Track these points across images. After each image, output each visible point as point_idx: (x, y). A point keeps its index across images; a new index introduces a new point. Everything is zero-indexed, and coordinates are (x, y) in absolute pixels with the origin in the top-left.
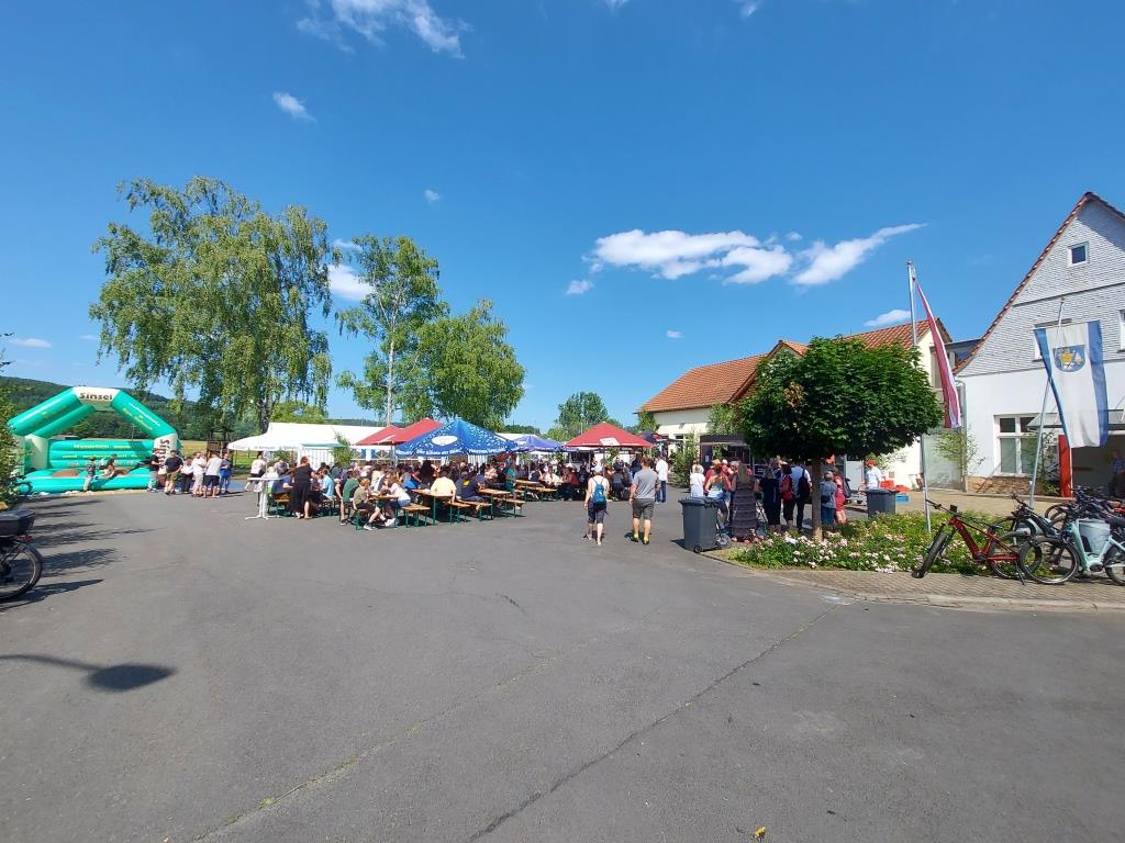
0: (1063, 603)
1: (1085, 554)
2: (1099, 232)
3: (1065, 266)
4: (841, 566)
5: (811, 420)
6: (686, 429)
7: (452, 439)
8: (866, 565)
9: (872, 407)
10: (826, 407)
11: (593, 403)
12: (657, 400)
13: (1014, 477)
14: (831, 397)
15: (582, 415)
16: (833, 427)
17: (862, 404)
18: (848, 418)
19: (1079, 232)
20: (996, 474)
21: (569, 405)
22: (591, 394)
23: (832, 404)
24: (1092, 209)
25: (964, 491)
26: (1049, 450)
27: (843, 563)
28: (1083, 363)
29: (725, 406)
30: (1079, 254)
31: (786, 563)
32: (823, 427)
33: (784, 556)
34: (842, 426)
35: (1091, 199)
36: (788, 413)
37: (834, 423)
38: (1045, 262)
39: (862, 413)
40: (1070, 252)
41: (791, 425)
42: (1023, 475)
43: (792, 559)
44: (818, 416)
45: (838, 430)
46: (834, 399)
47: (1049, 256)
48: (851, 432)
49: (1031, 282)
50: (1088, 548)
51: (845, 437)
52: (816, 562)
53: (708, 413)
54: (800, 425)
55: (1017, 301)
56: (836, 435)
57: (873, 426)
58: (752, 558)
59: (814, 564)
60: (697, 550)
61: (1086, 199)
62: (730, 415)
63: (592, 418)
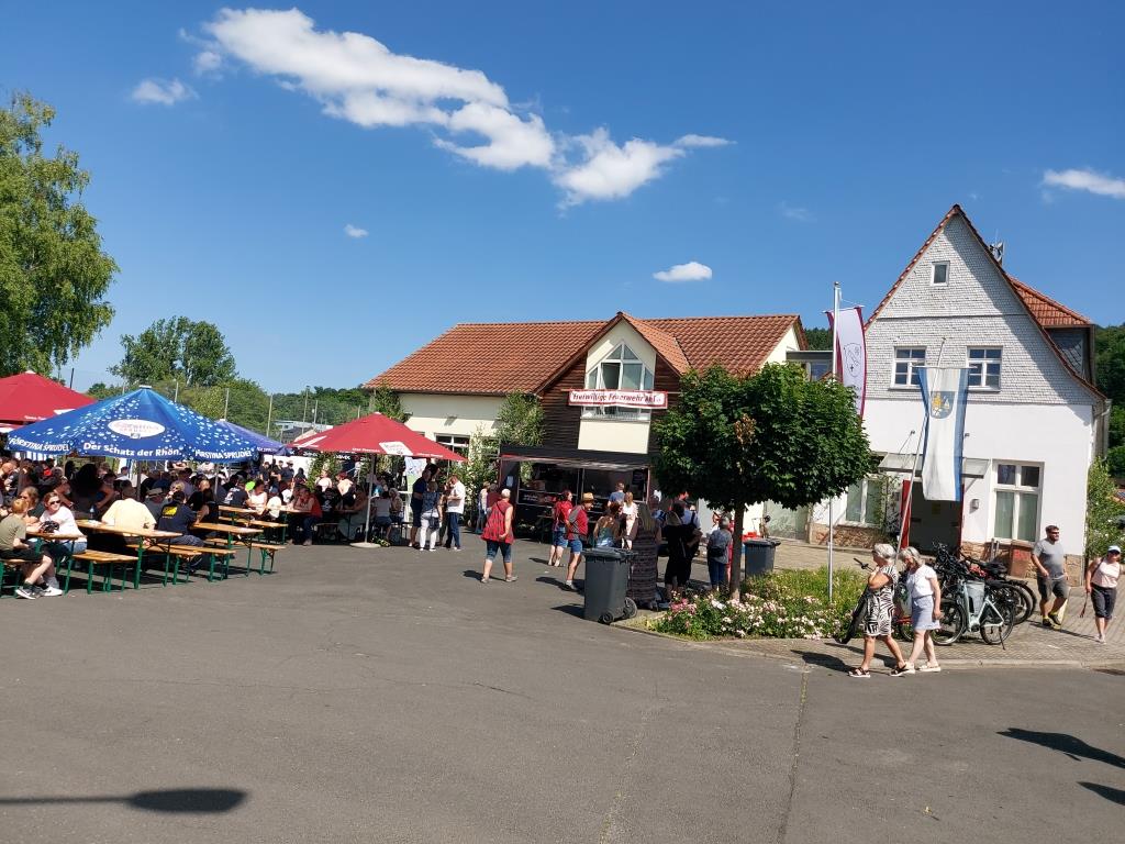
0: (960, 662)
1: (970, 614)
2: (961, 254)
3: (927, 285)
4: (767, 634)
5: (759, 462)
6: (461, 427)
7: (152, 429)
8: (794, 632)
9: (823, 453)
10: (778, 448)
11: (207, 344)
12: (401, 370)
13: (857, 527)
14: (786, 437)
15: (179, 364)
16: (782, 472)
17: (815, 450)
18: (798, 464)
19: (943, 249)
20: (841, 523)
21: (148, 339)
22: (203, 324)
23: (784, 445)
24: (957, 226)
25: (808, 542)
26: (892, 497)
27: (769, 631)
28: (950, 411)
29: (528, 397)
30: (941, 273)
31: (713, 633)
32: (771, 470)
33: (711, 624)
34: (791, 472)
35: (958, 213)
36: (734, 450)
37: (784, 467)
38: (910, 275)
39: (813, 460)
40: (933, 268)
41: (734, 465)
42: (866, 525)
43: (719, 627)
44: (768, 457)
45: (787, 477)
46: (788, 439)
47: (915, 268)
48: (799, 480)
49: (896, 295)
50: (972, 610)
51: (792, 485)
52: (745, 630)
53: (498, 407)
54: (745, 465)
55: (881, 315)
56: (784, 481)
57: (820, 477)
58: (677, 627)
59: (742, 632)
60: (605, 619)
61: (953, 212)
62: (533, 413)
63: (200, 374)
